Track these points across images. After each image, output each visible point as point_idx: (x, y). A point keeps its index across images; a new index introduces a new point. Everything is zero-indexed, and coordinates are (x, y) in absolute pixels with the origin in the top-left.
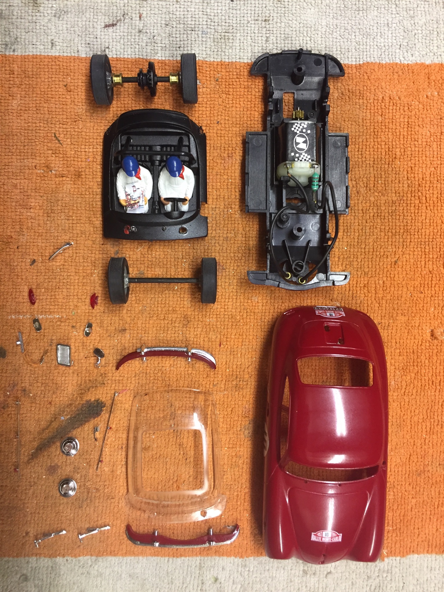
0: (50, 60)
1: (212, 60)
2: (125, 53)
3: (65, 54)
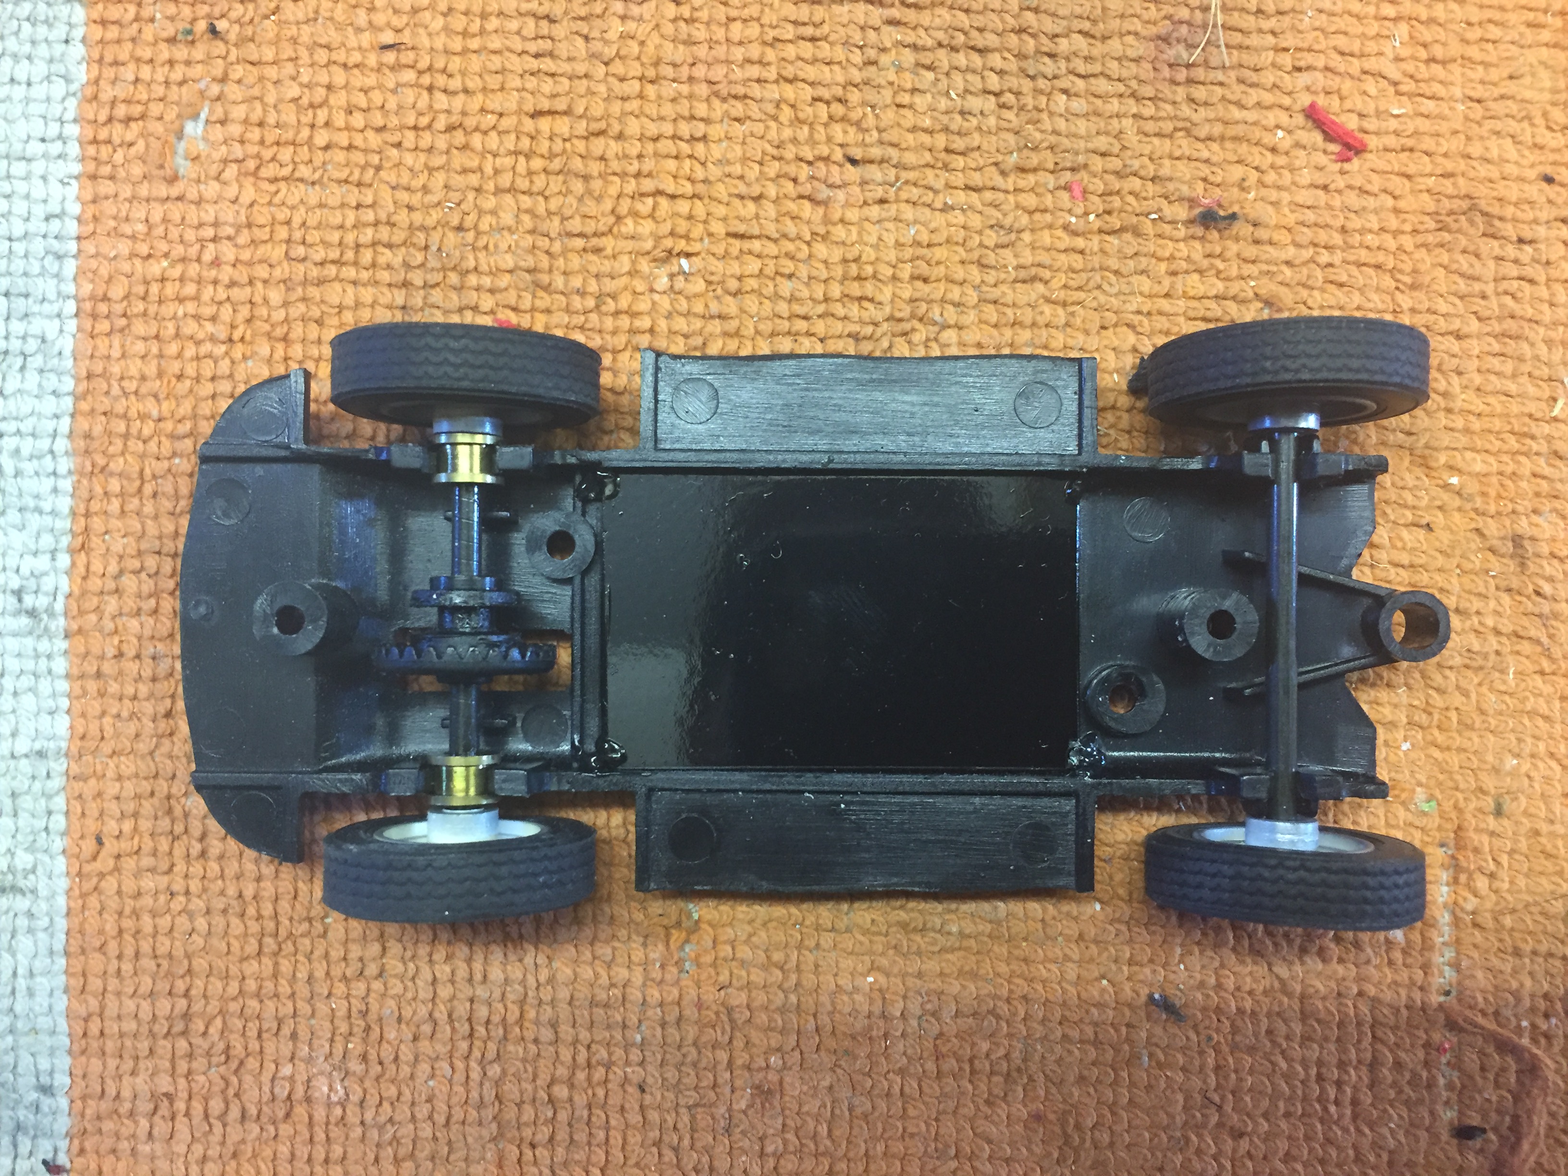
0: (93, 902)
1: (78, 50)
2: (47, 505)
3: (59, 822)
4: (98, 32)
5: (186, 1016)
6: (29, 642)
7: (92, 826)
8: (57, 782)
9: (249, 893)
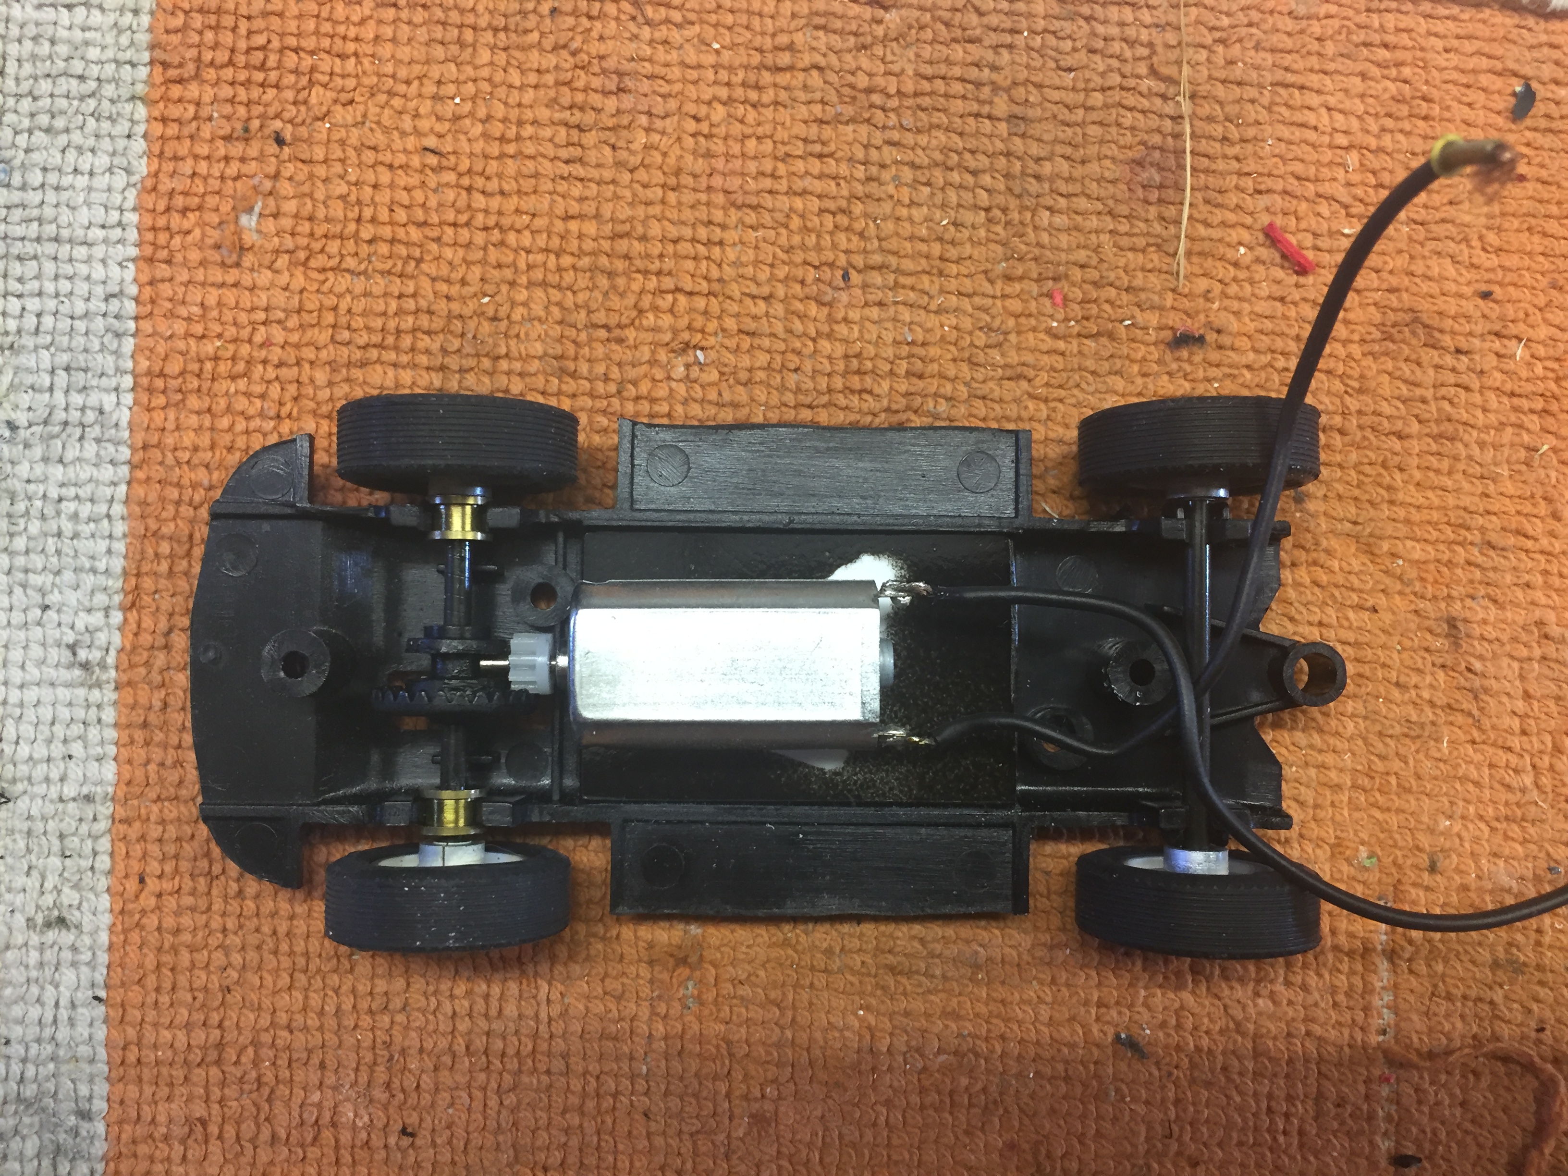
0: (135, 937)
1: (139, 145)
2: (101, 566)
3: (104, 862)
4: (158, 129)
5: (220, 1046)
6: (81, 692)
7: (136, 867)
8: (103, 825)
9: (282, 929)
